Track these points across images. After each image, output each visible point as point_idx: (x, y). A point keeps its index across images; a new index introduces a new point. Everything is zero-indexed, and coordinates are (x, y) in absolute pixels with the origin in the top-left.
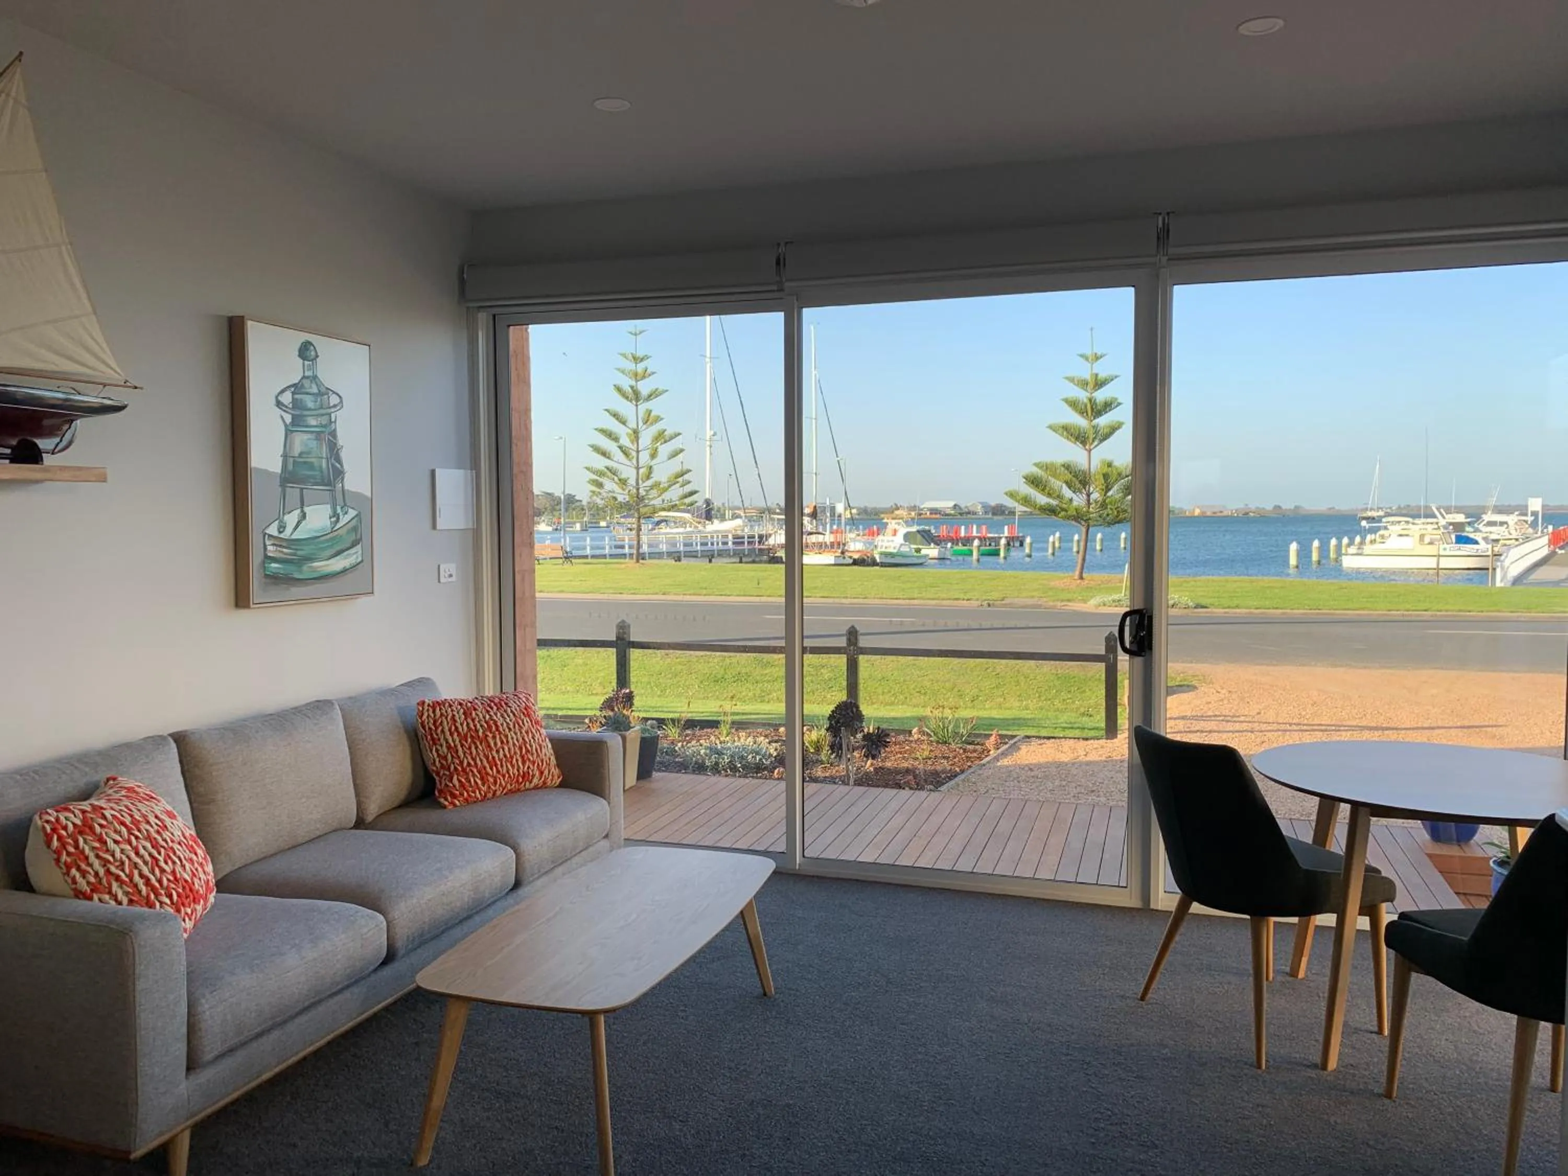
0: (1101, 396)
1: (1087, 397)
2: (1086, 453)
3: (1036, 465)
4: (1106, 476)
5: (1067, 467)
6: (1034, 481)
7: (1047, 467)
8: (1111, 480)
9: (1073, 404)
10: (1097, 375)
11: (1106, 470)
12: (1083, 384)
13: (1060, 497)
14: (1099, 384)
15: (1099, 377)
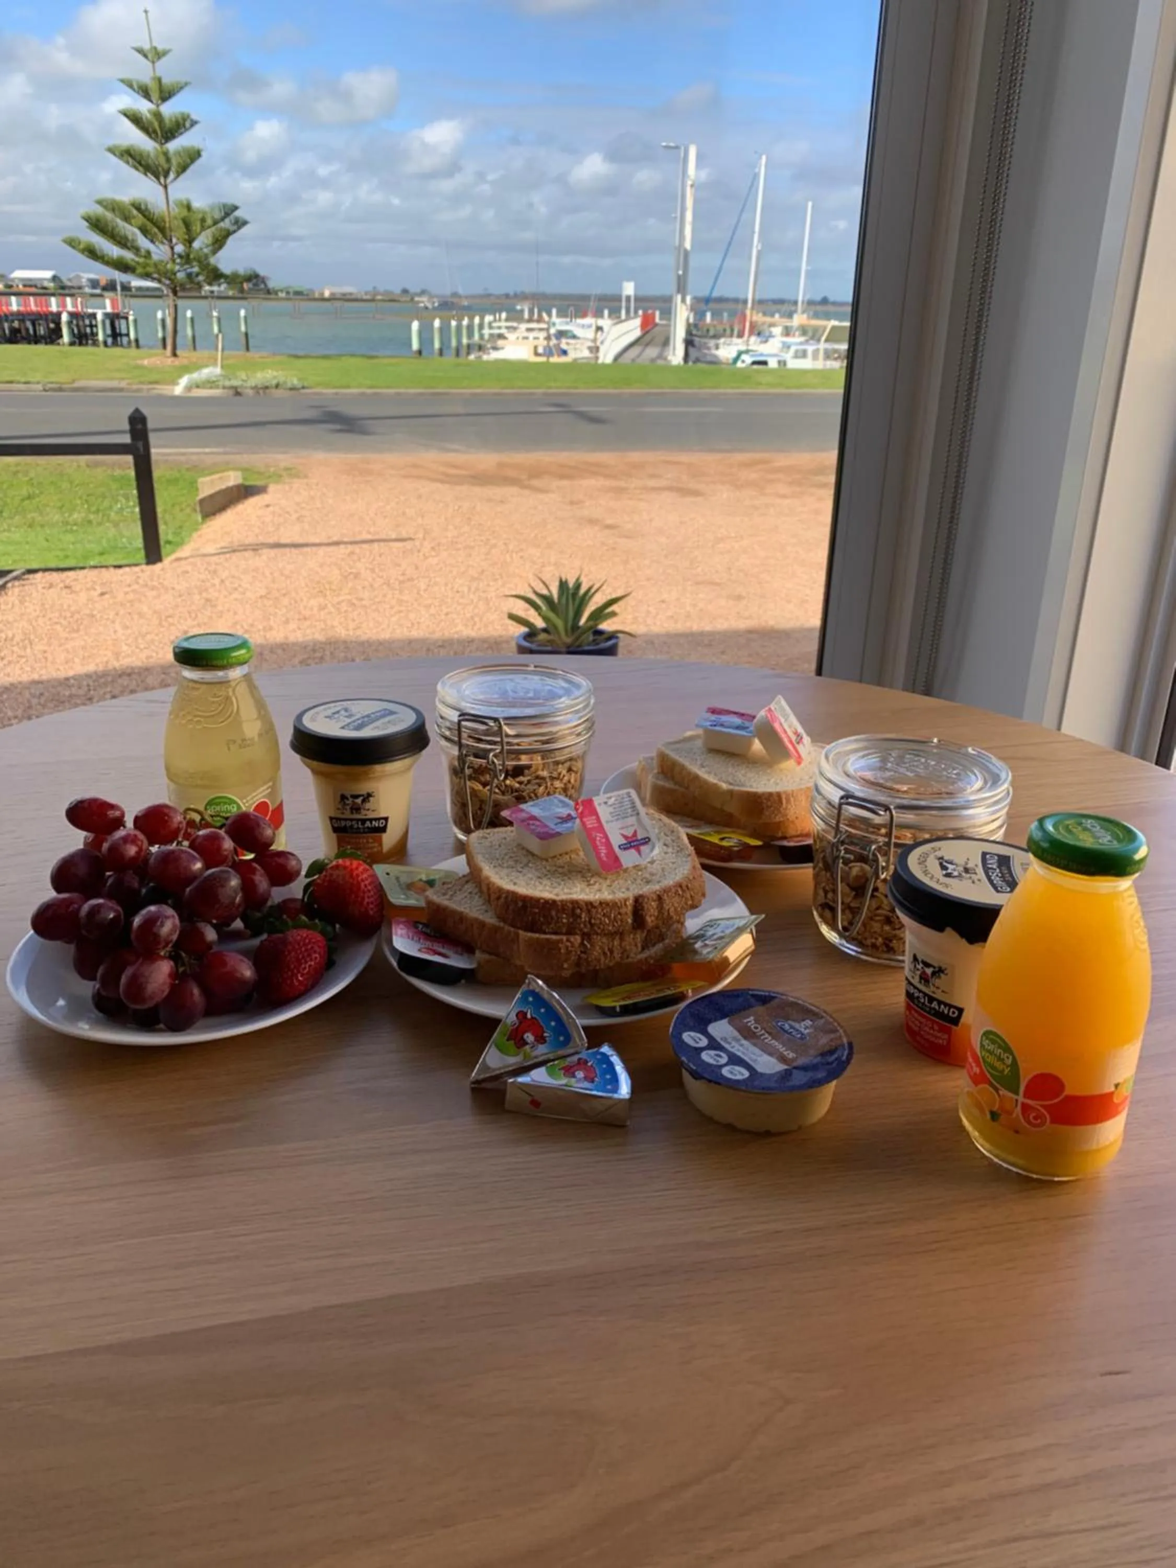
0: (169, 110)
1: (149, 111)
2: (161, 189)
3: (100, 202)
4: (187, 224)
5: (137, 207)
6: (97, 225)
7: (114, 207)
8: (197, 227)
9: (135, 119)
10: (160, 80)
11: (185, 213)
12: (145, 92)
13: (136, 250)
14: (166, 95)
15: (164, 81)
